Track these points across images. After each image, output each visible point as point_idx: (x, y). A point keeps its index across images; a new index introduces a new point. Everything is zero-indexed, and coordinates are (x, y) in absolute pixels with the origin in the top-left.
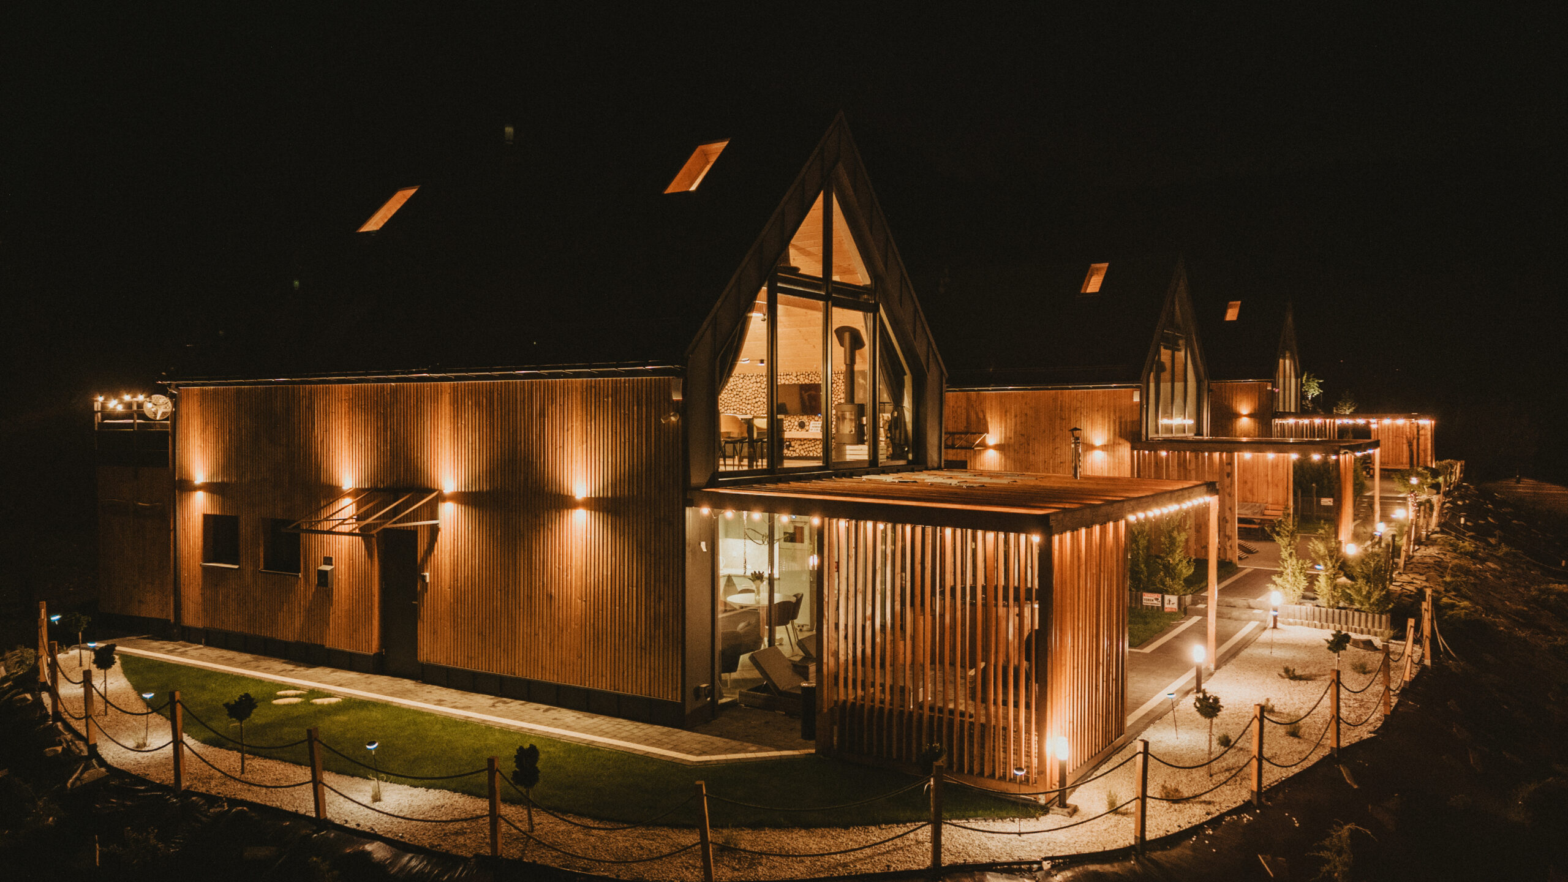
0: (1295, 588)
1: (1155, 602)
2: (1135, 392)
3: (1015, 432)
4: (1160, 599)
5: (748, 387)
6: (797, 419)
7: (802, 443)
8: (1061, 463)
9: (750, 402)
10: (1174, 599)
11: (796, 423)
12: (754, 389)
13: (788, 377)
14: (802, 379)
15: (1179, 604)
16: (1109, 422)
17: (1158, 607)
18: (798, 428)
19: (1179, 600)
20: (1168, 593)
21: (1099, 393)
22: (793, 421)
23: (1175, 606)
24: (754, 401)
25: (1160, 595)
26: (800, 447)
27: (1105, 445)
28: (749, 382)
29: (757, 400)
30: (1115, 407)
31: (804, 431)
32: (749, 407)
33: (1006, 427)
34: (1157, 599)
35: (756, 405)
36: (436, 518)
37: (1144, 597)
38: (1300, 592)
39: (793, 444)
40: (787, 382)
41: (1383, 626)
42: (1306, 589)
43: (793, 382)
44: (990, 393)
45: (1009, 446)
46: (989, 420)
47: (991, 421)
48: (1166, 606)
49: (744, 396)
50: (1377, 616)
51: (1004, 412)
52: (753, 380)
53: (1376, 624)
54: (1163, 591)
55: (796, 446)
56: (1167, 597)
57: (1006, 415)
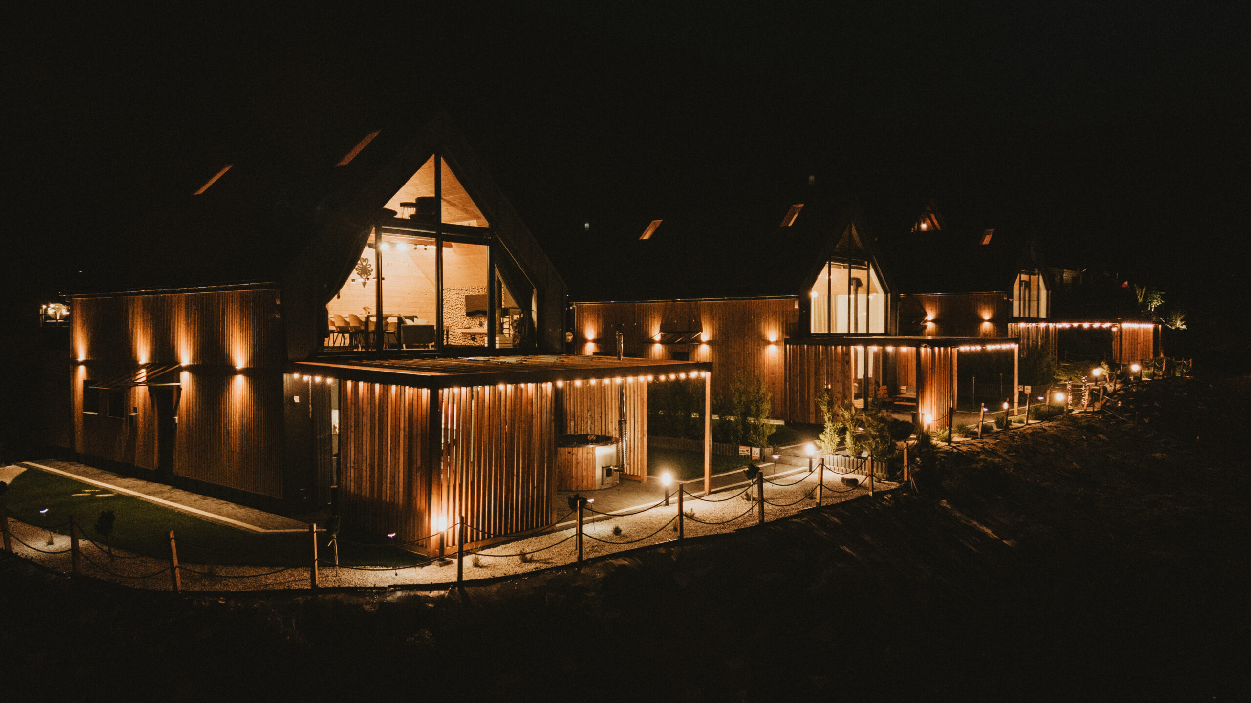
0: (832, 443)
1: (746, 452)
2: (796, 301)
3: (720, 332)
4: (749, 451)
5: (452, 297)
6: (479, 320)
7: (482, 336)
8: (748, 354)
9: (453, 308)
10: (757, 450)
11: (478, 323)
12: (455, 299)
13: (474, 290)
14: (481, 292)
15: (761, 454)
16: (779, 323)
17: (748, 456)
18: (479, 326)
19: (761, 451)
20: (755, 446)
21: (773, 302)
22: (476, 321)
23: (758, 456)
24: (456, 307)
25: (749, 448)
26: (481, 339)
27: (777, 341)
28: (452, 294)
29: (457, 306)
30: (783, 312)
31: (482, 328)
32: (453, 311)
33: (713, 328)
34: (747, 450)
35: (457, 310)
36: (179, 381)
37: (740, 449)
38: (834, 447)
39: (476, 337)
40: (473, 294)
41: (884, 471)
42: (838, 445)
43: (476, 294)
44: (704, 302)
45: (715, 341)
46: (703, 322)
47: (704, 323)
48: (753, 455)
49: (450, 304)
50: (879, 463)
51: (712, 318)
52: (455, 293)
53: (879, 470)
54: (752, 445)
55: (478, 339)
56: (754, 449)
57: (714, 319)
